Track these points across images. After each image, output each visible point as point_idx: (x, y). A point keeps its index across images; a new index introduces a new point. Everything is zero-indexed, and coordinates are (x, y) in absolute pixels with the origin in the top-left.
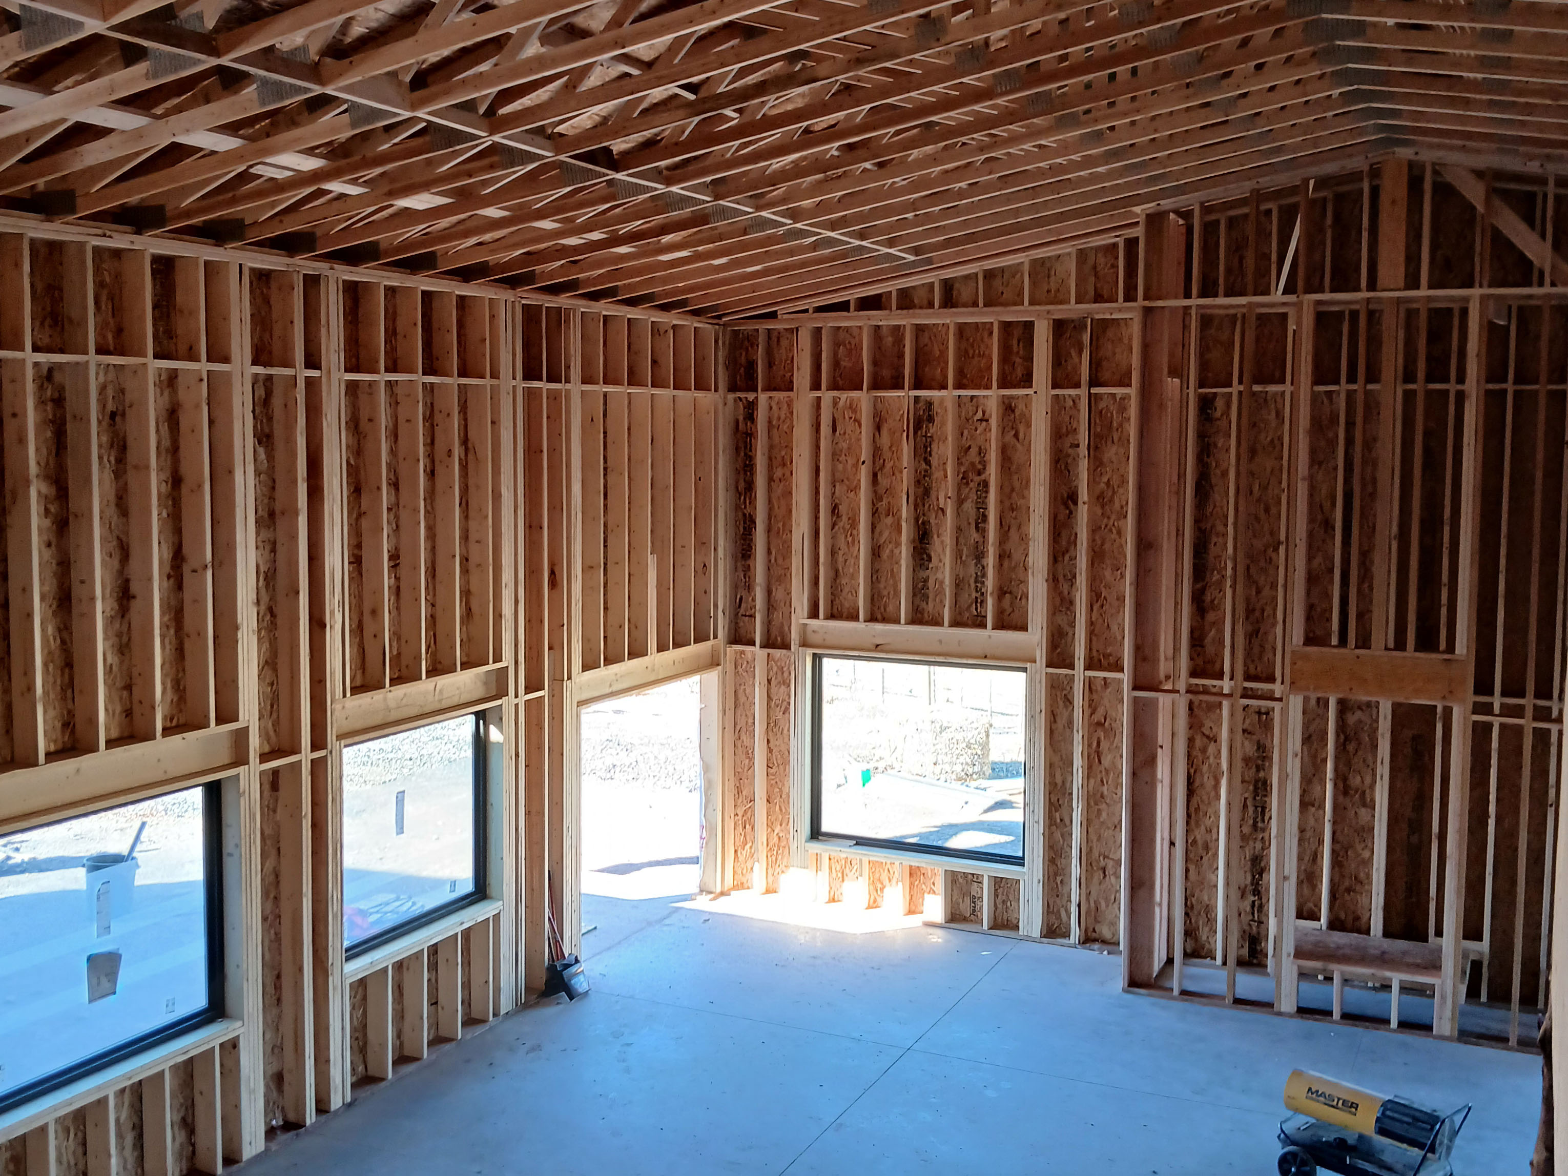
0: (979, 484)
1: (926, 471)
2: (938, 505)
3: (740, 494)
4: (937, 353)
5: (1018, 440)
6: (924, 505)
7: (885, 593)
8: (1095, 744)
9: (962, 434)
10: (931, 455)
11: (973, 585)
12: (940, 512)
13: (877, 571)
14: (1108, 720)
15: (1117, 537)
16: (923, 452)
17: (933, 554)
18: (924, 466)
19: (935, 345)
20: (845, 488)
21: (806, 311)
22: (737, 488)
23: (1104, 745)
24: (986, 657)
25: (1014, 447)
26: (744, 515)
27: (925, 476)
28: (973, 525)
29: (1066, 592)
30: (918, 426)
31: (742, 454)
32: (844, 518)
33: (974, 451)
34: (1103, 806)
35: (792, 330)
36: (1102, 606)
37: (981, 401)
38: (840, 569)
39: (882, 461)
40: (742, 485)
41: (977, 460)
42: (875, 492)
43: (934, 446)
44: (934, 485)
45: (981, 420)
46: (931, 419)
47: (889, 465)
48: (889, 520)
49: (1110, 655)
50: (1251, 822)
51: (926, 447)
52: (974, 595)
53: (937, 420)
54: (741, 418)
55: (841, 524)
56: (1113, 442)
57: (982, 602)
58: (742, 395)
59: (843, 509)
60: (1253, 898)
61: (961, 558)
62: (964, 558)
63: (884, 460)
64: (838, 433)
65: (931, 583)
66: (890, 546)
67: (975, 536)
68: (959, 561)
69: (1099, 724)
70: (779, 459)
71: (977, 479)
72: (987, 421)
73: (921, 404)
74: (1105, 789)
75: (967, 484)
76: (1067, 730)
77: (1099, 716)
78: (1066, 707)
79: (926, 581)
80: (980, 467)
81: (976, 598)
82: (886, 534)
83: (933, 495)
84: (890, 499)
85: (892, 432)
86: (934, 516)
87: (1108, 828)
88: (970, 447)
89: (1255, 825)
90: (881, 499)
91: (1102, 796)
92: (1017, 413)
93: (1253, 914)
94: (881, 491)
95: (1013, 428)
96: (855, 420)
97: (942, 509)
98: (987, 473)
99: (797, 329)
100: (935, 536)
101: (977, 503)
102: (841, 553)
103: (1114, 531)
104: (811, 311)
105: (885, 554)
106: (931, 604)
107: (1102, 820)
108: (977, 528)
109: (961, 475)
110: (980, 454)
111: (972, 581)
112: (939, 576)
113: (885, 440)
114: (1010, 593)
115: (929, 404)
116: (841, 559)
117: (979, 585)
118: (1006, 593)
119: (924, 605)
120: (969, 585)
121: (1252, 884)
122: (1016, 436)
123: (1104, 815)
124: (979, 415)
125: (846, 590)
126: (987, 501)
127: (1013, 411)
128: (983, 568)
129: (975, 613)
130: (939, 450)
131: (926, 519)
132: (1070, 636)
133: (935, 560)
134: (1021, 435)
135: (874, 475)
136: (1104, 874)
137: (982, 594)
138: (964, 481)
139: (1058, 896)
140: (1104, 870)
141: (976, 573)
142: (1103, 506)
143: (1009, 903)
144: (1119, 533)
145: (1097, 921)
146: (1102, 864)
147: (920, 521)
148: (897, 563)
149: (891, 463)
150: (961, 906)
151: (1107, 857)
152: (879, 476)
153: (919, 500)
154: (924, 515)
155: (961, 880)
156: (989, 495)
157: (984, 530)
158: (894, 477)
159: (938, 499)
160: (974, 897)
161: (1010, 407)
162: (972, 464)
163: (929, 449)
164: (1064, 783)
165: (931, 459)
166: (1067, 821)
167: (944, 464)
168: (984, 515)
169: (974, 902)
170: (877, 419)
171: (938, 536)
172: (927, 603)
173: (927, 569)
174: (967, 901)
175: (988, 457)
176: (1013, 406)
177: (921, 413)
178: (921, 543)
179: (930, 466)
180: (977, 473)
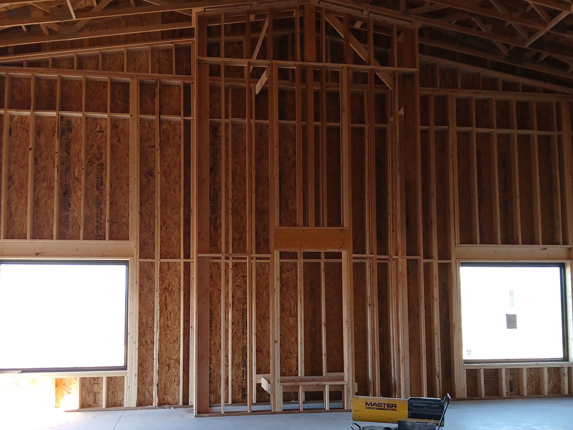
0: (98, 165)
1: (67, 157)
2: (74, 176)
5: (120, 142)
6: (66, 176)
7: (42, 224)
8: (164, 300)
9: (88, 138)
10: (70, 149)
11: (95, 219)
13: (37, 213)
14: (171, 286)
15: (173, 193)
16: (66, 147)
17: (71, 202)
18: (66, 155)
20: (17, 166)
23: (169, 300)
25: (118, 146)
27: (67, 160)
28: (95, 187)
29: (147, 222)
32: (16, 183)
33: (95, 148)
34: (168, 332)
36: (166, 228)
37: (99, 121)
38: (13, 212)
39: (40, 152)
41: (97, 152)
42: (36, 168)
43: (72, 144)
44: (72, 165)
45: (99, 132)
46: (70, 130)
47: (45, 154)
48: (45, 184)
49: (171, 253)
50: (241, 330)
51: (67, 144)
52: (96, 224)
53: (73, 131)
55: (14, 187)
56: (170, 145)
57: (101, 228)
59: (16, 178)
60: (243, 369)
61: (88, 204)
62: (90, 204)
63: (42, 151)
64: (12, 136)
65: (70, 219)
66: (45, 198)
67: (97, 193)
68: (87, 206)
69: (166, 289)
71: (97, 162)
72: (102, 132)
74: (169, 322)
75: (92, 165)
76: (149, 293)
77: (166, 285)
78: (148, 281)
79: (67, 217)
80: (99, 156)
81: (97, 226)
82: (42, 192)
83: (71, 171)
84: (45, 172)
86: (72, 182)
87: (171, 343)
88: (93, 145)
90: (40, 173)
91: (168, 326)
92: (119, 128)
93: (243, 376)
94: (40, 168)
95: (117, 136)
96: (24, 129)
97: (77, 178)
98: (104, 158)
100: (73, 193)
101: (98, 175)
102: (13, 203)
103: (172, 190)
105: (42, 203)
106: (70, 230)
107: (167, 339)
108: (97, 189)
109: (88, 160)
110: (99, 149)
111: (95, 217)
112: (75, 214)
113: (42, 140)
114: (117, 223)
115: (69, 121)
116: (13, 207)
118: (114, 222)
119: (66, 231)
120: (93, 219)
122: (119, 140)
123: (169, 336)
124: (98, 129)
126: (104, 174)
127: (117, 128)
128: (101, 209)
129: (97, 234)
130: (75, 147)
131: (67, 183)
132: (150, 244)
133: (72, 205)
134: (122, 140)
135: (36, 160)
136: (169, 367)
137: (101, 224)
138: (90, 163)
139: (144, 384)
140: (169, 365)
141: (97, 213)
142: (166, 177)
143: (116, 393)
144: (174, 191)
145: (165, 394)
146: (168, 362)
147: (64, 185)
148: (49, 208)
149: (46, 153)
150: (87, 399)
151: (171, 359)
152: (39, 159)
153: (63, 173)
154: (66, 181)
155: (87, 384)
156: (104, 171)
157: (102, 190)
158: (48, 161)
159: (74, 173)
160: (95, 393)
161: (115, 125)
162: (95, 154)
163: (69, 146)
164: (147, 322)
165: (70, 151)
166: (149, 342)
167: (78, 154)
168: (102, 182)
169: (95, 396)
170: (37, 129)
171: (75, 193)
172: (68, 230)
173: (68, 211)
174: (91, 395)
175: (103, 151)
176: (117, 125)
177: (64, 127)
178: (64, 196)
179: (70, 155)
180: (98, 159)
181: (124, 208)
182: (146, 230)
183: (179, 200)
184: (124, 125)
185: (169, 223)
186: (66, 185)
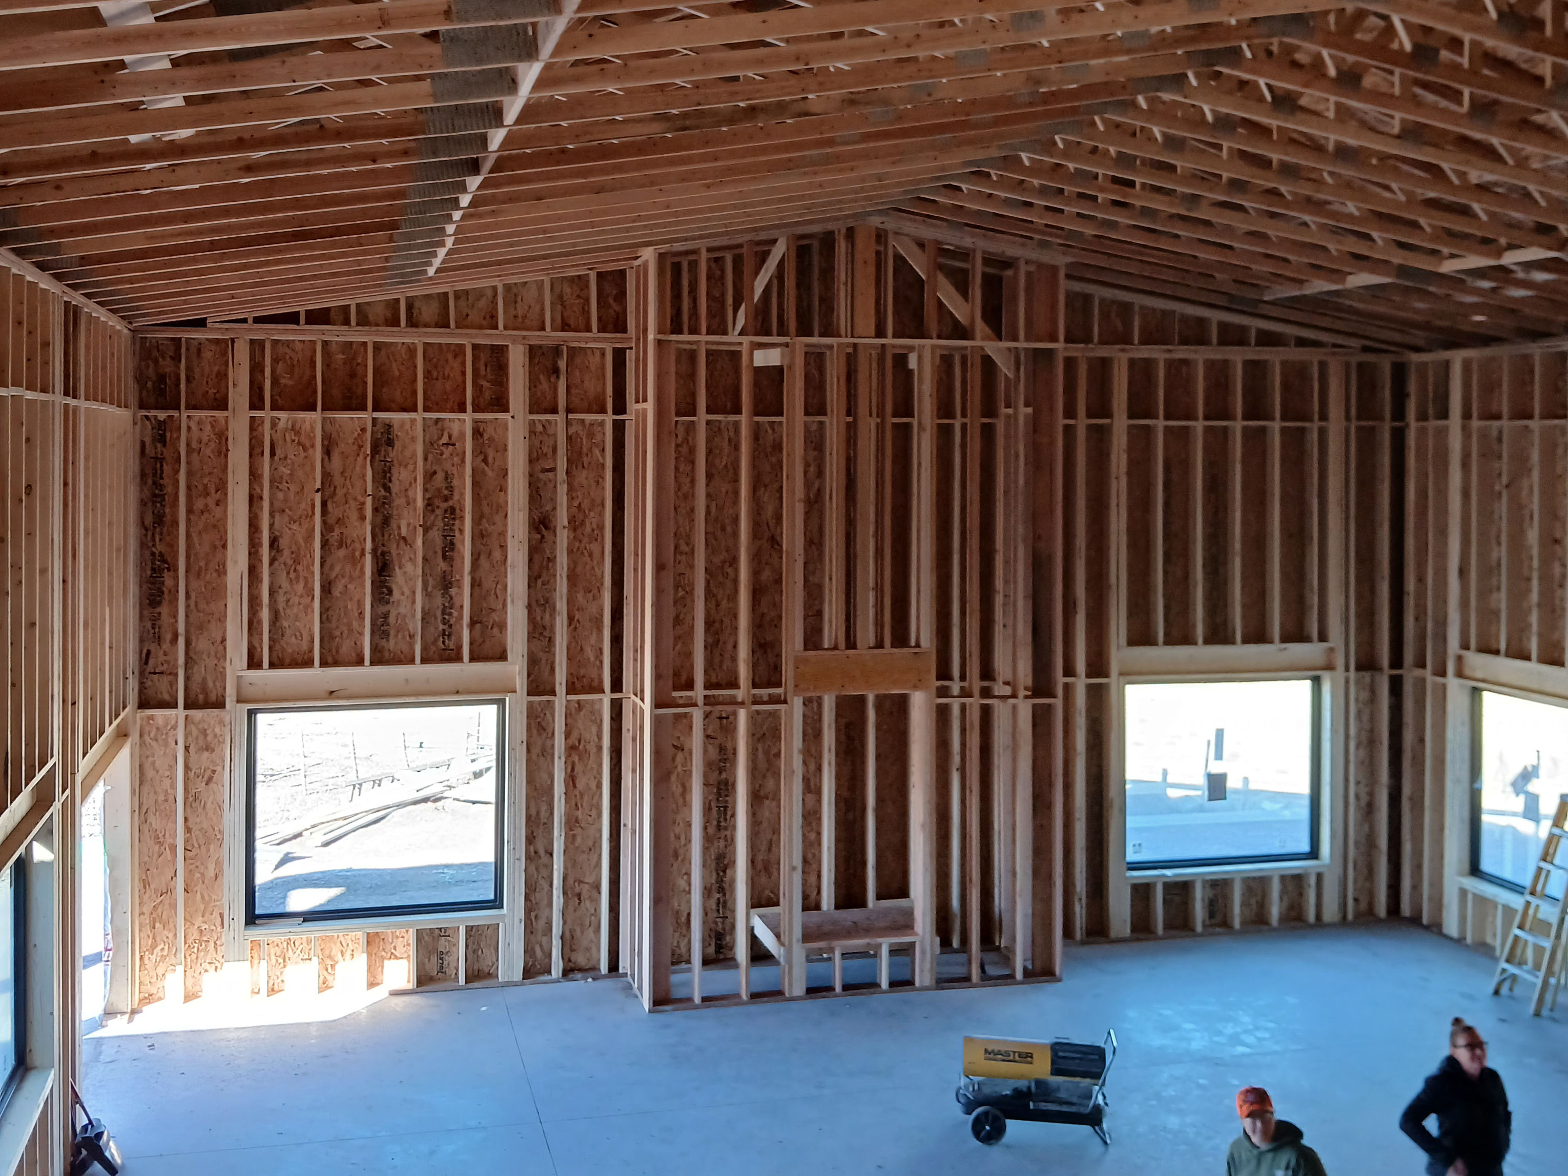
0: (446, 511)
1: (385, 497)
2: (399, 534)
3: (146, 529)
4: (397, 373)
5: (487, 464)
6: (383, 535)
7: (338, 633)
8: (570, 769)
9: (428, 458)
10: (390, 481)
11: (440, 618)
12: (402, 543)
13: (328, 609)
14: (582, 742)
15: (589, 560)
16: (384, 478)
17: (393, 586)
18: (383, 493)
19: (394, 365)
20: (287, 519)
21: (244, 321)
22: (143, 523)
23: (579, 768)
24: (458, 692)
25: (483, 472)
26: (153, 554)
27: (384, 503)
28: (440, 555)
29: (539, 618)
30: (375, 450)
31: (150, 481)
32: (286, 553)
33: (440, 476)
34: (578, 831)
35: (225, 341)
36: (575, 629)
37: (447, 424)
38: (281, 610)
39: (332, 489)
40: (149, 520)
41: (444, 485)
42: (324, 522)
43: (395, 471)
44: (395, 512)
45: (448, 444)
46: (390, 443)
47: (340, 492)
48: (342, 553)
50: (715, 823)
51: (384, 472)
52: (441, 627)
53: (397, 444)
54: (148, 440)
55: (281, 560)
56: (583, 467)
57: (449, 636)
58: (152, 413)
59: (283, 543)
60: (718, 895)
62: (430, 589)
63: (335, 487)
64: (276, 458)
65: (392, 620)
66: (343, 581)
67: (443, 565)
68: (427, 593)
69: (574, 748)
70: (200, 487)
71: (444, 505)
72: (454, 445)
73: (379, 426)
74: (579, 813)
75: (433, 511)
76: (542, 758)
77: (573, 739)
78: (540, 734)
79: (386, 616)
80: (446, 492)
81: (444, 630)
82: (337, 569)
83: (394, 525)
84: (343, 530)
85: (344, 456)
86: (395, 546)
87: (583, 852)
88: (435, 473)
89: (719, 827)
90: (333, 530)
91: (577, 821)
92: (486, 436)
93: (718, 911)
94: (331, 520)
95: (481, 452)
96: (299, 444)
97: (404, 538)
98: (456, 497)
99: (233, 340)
100: (397, 568)
101: (445, 530)
102: (283, 592)
103: (586, 554)
104: (250, 321)
105: (337, 591)
106: (392, 640)
107: (577, 845)
108: (444, 557)
109: (428, 502)
110: (447, 479)
111: (439, 613)
112: (402, 610)
113: (336, 463)
114: (480, 622)
115: (389, 427)
116: (281, 599)
117: (446, 617)
118: (477, 622)
119: (383, 642)
120: (436, 618)
121: (717, 882)
122: (485, 461)
123: (579, 840)
124: (445, 439)
125: (288, 632)
126: (456, 528)
127: (481, 435)
128: (451, 598)
129: (443, 647)
130: (400, 476)
131: (385, 549)
132: (543, 661)
133: (396, 593)
134: (490, 460)
135: (324, 504)
136: (579, 899)
137: (450, 626)
138: (429, 508)
139: (532, 933)
140: (579, 896)
141: (444, 605)
142: (575, 530)
143: (480, 952)
144: (591, 555)
145: (572, 950)
146: (577, 890)
147: (379, 552)
148: (351, 599)
149: (344, 490)
150: (427, 966)
151: (582, 882)
152: (329, 504)
153: (377, 530)
154: (383, 545)
155: (426, 938)
156: (457, 522)
157: (452, 559)
158: (347, 505)
159: (399, 528)
160: (442, 953)
161: (478, 431)
162: (439, 490)
163: (388, 475)
164: (538, 813)
165: (391, 485)
166: (542, 852)
167: (406, 490)
168: (452, 543)
169: (442, 959)
170: (326, 443)
171: (400, 568)
172: (388, 641)
173: (388, 602)
174: (434, 959)
175: (455, 483)
176: (481, 430)
177: (379, 436)
178: (380, 575)
179: (390, 493)
180: (446, 499)
181: (495, 593)
182: (536, 636)
183: (598, 572)
184: (495, 429)
185: (581, 620)
186: (383, 554)
